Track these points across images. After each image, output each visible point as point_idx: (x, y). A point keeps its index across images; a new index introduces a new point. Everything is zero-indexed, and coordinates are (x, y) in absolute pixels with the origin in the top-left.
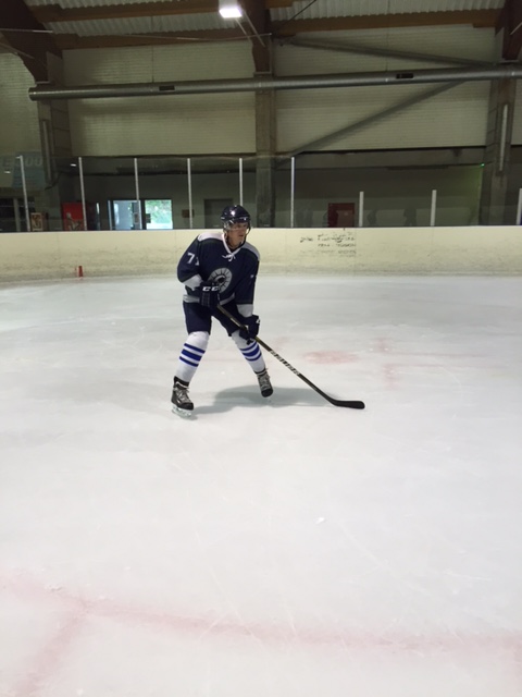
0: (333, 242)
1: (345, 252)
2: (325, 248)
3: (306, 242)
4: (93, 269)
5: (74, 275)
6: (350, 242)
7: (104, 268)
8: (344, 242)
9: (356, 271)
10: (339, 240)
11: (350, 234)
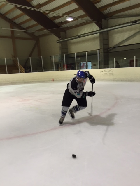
0: (108, 72)
1: (111, 75)
2: (106, 74)
3: (101, 72)
4: (56, 79)
5: (52, 81)
6: (112, 72)
7: (58, 79)
8: (111, 72)
9: (114, 80)
10: (109, 72)
11: (112, 70)
